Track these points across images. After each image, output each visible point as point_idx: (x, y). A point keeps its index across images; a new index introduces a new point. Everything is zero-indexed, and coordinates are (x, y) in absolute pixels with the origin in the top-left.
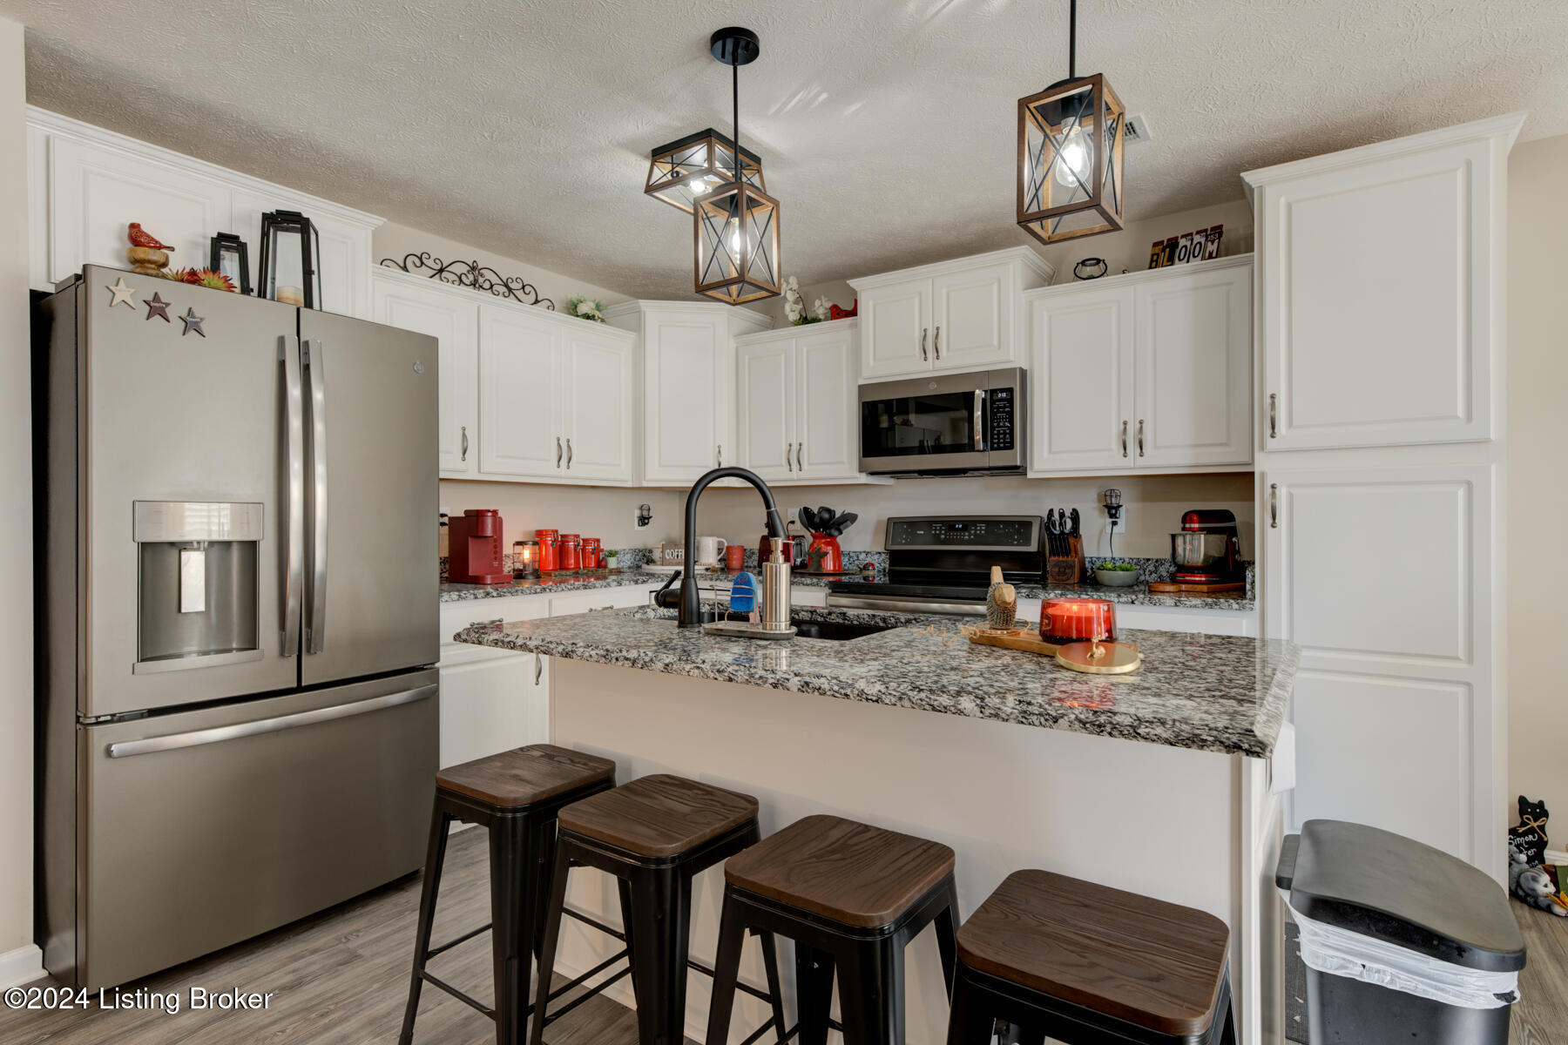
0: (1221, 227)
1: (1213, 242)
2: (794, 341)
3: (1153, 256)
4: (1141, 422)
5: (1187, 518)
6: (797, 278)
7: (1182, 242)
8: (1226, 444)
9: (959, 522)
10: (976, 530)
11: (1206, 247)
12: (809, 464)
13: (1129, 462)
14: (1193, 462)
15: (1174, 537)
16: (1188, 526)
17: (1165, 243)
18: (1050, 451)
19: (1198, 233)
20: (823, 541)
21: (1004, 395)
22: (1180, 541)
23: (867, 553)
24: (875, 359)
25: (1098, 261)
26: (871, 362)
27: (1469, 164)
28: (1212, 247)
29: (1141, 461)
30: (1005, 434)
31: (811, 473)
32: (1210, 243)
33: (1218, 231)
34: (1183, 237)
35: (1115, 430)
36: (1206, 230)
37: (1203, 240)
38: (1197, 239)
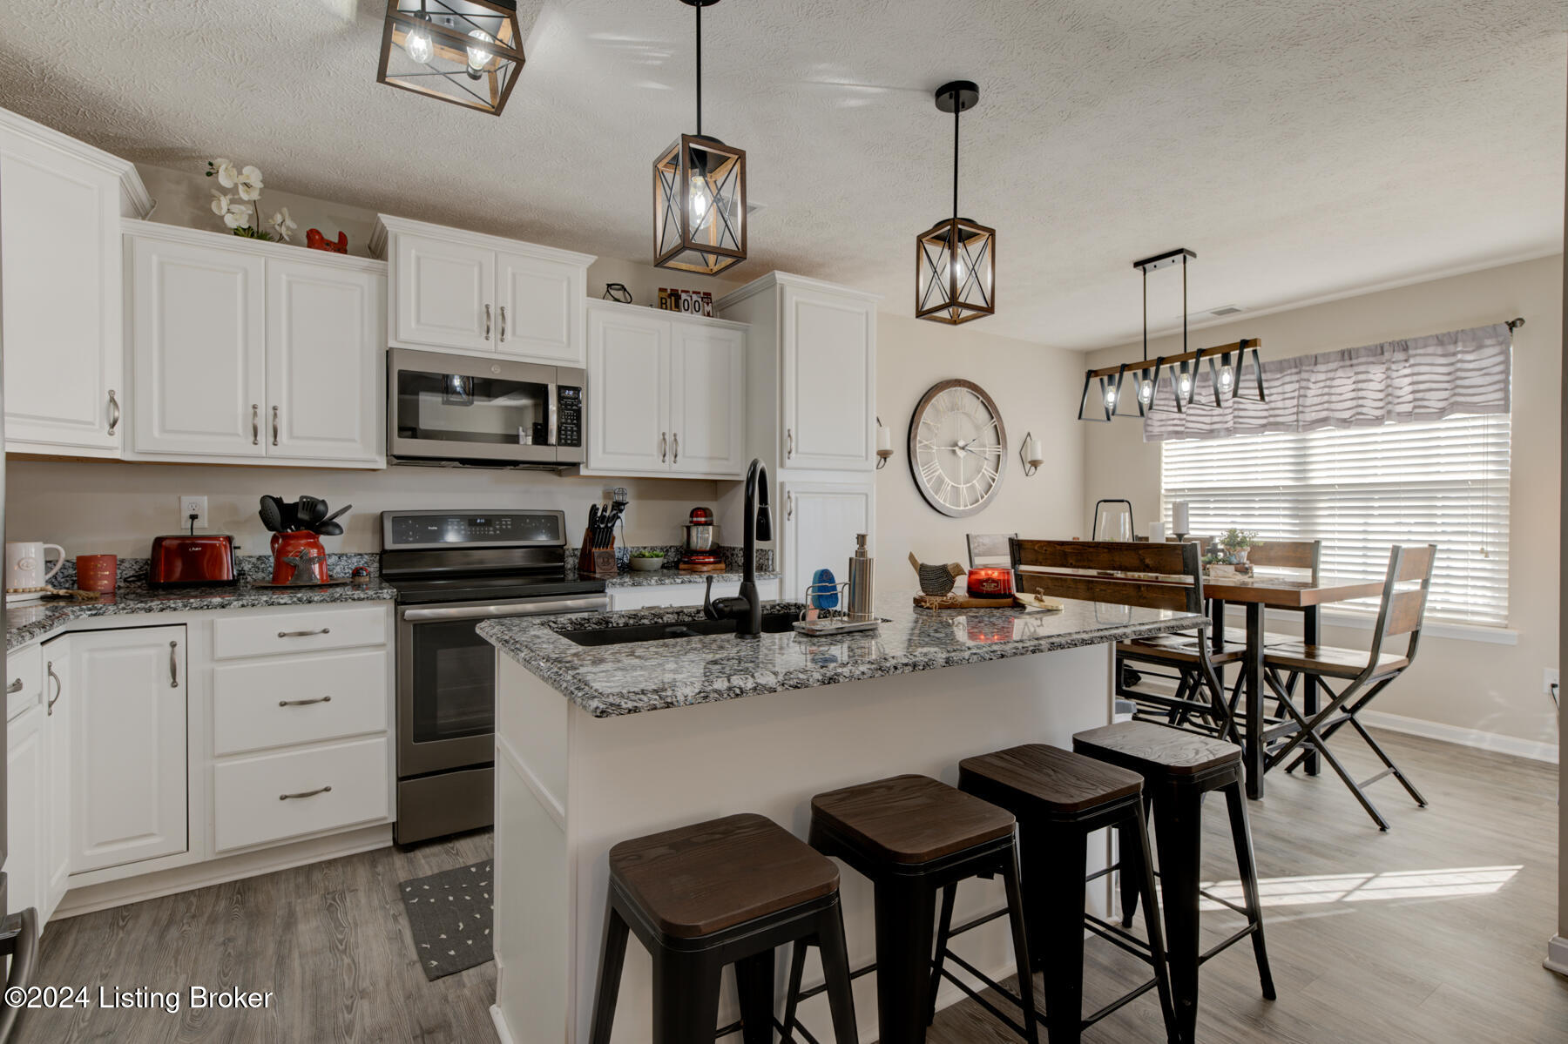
0: (710, 294)
1: (708, 304)
2: (263, 260)
3: (662, 298)
4: (675, 435)
5: (694, 513)
6: (263, 173)
7: (684, 296)
8: (727, 459)
9: (481, 516)
10: (501, 525)
11: (704, 307)
12: (291, 436)
13: (665, 467)
14: (708, 470)
15: (688, 528)
16: (695, 519)
17: (669, 292)
18: (604, 451)
19: (694, 292)
20: (303, 542)
21: (571, 393)
22: (694, 532)
23: (340, 556)
24: (418, 321)
25: (623, 288)
26: (413, 325)
27: (867, 314)
28: (709, 308)
29: (675, 467)
30: (572, 431)
31: (291, 450)
32: (706, 305)
33: (707, 296)
34: (683, 291)
35: (657, 438)
36: (699, 293)
37: (700, 300)
38: (695, 297)
